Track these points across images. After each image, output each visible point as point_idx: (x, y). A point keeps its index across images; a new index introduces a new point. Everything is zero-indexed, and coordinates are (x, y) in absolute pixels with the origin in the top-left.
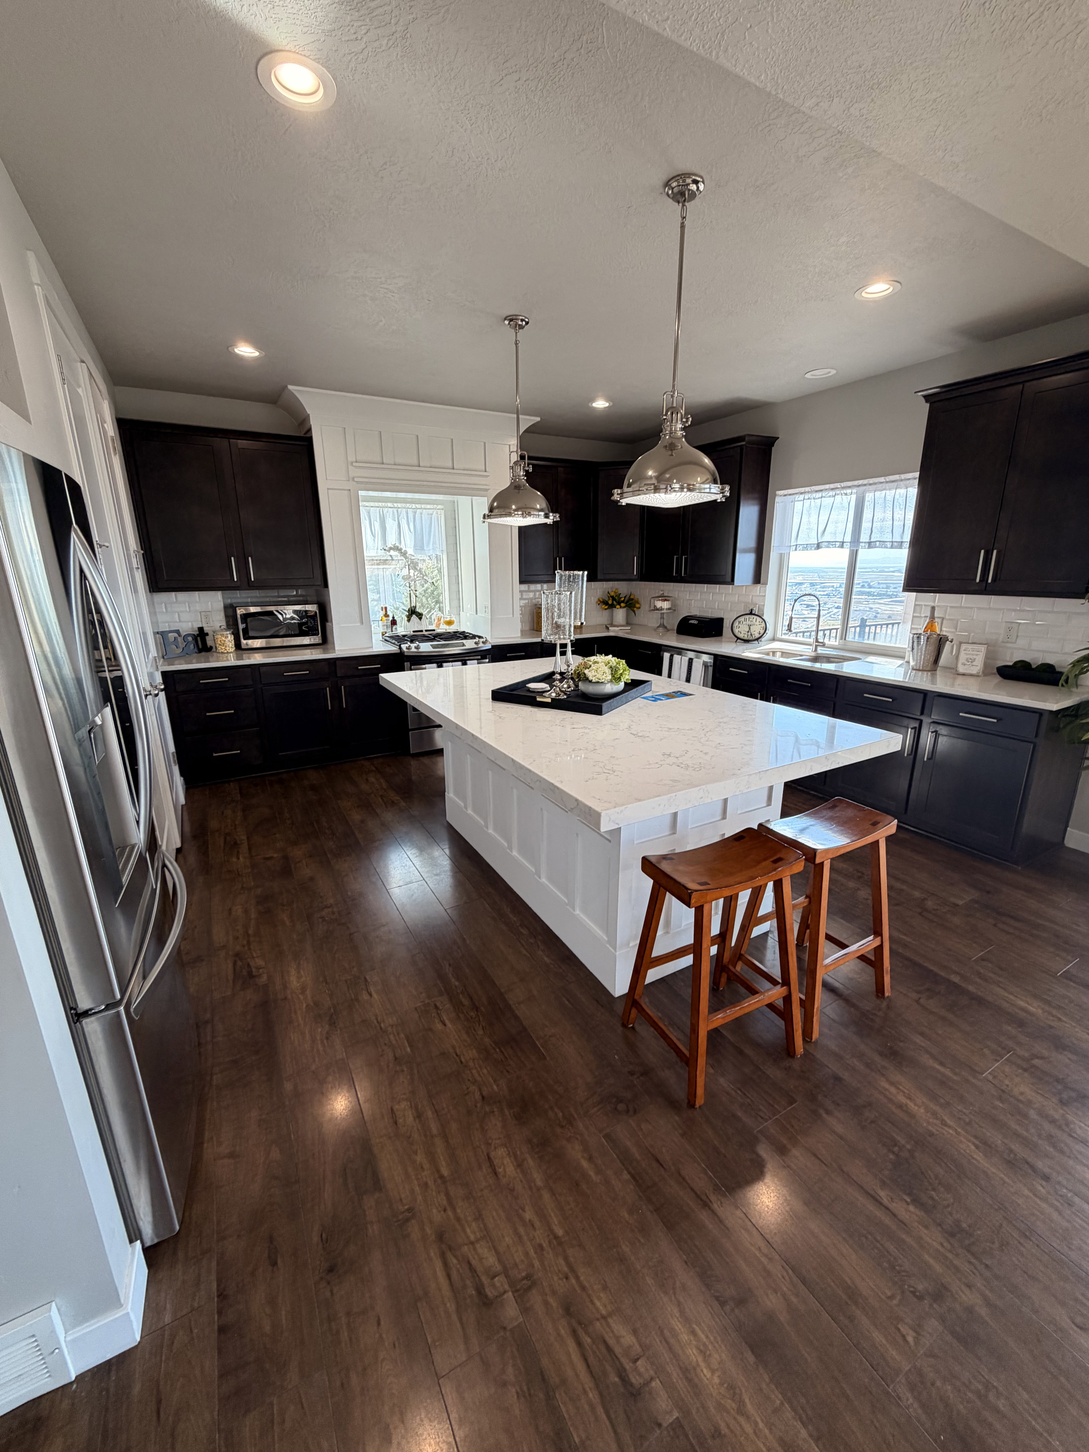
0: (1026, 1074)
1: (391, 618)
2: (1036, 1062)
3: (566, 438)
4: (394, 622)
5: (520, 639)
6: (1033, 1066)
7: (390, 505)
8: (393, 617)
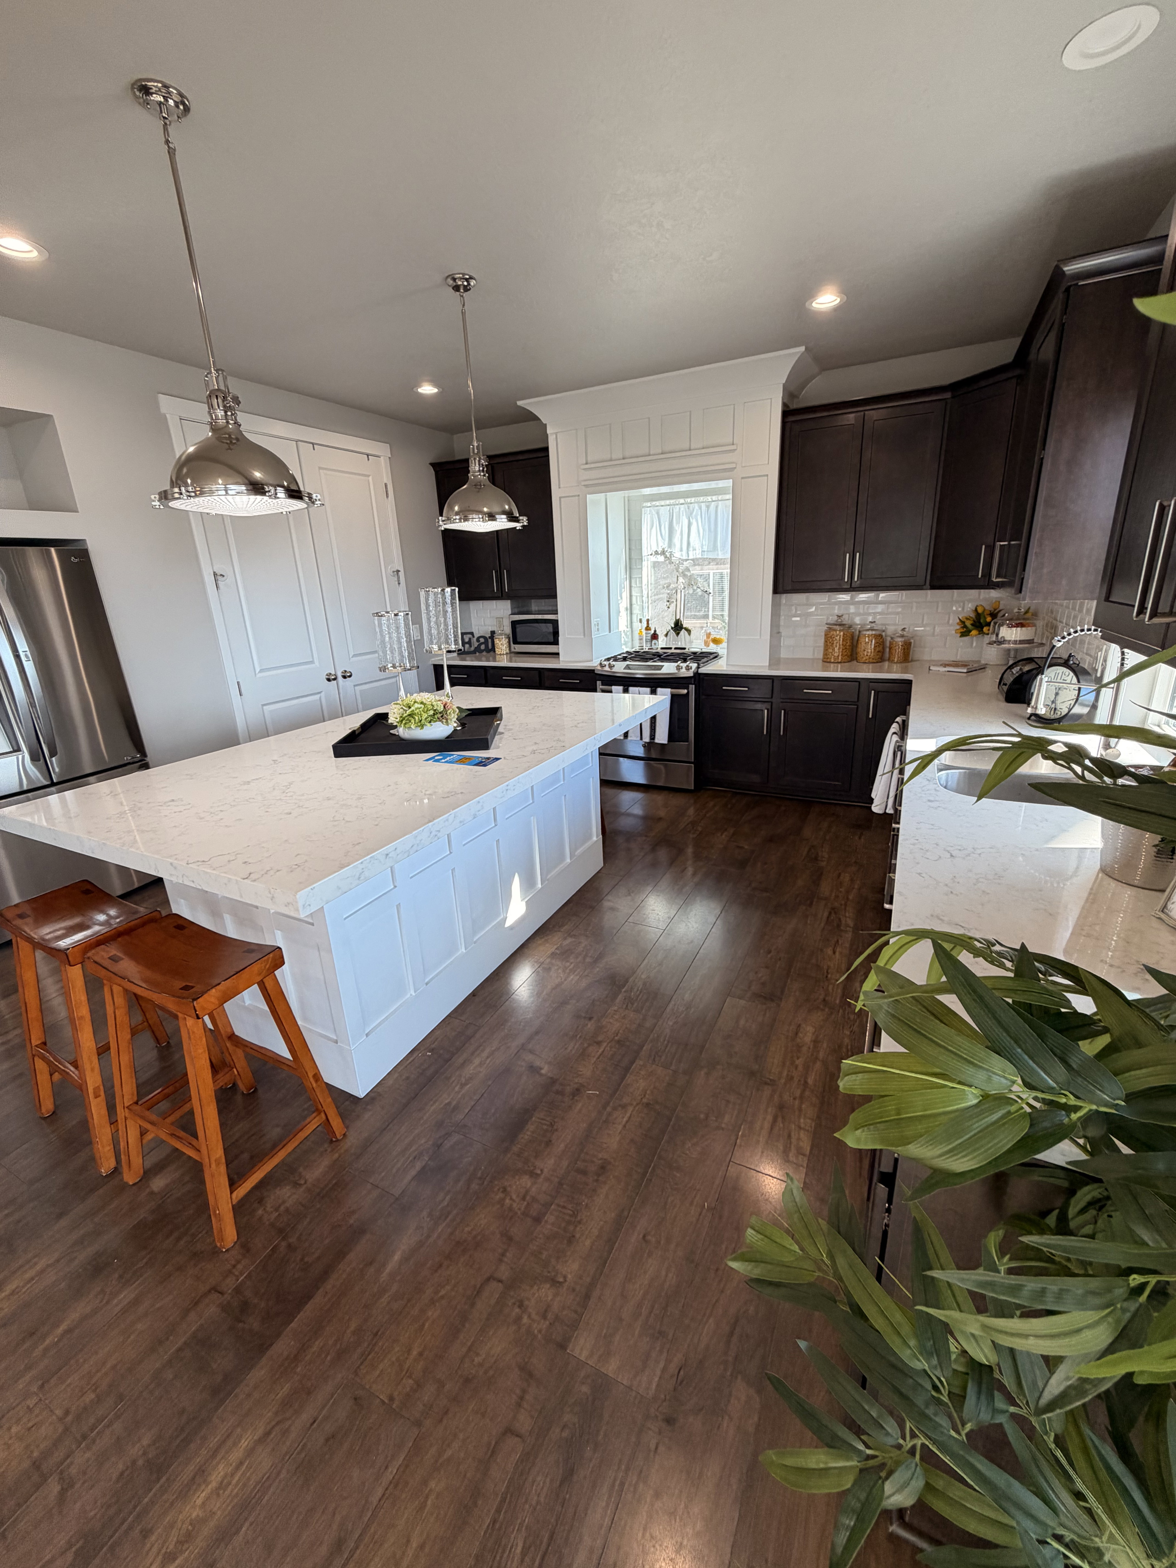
0: (26, 1464)
1: (652, 632)
2: (54, 1487)
3: (919, 357)
4: (655, 636)
5: (767, 671)
6: (44, 1478)
7: (682, 501)
8: (655, 631)
